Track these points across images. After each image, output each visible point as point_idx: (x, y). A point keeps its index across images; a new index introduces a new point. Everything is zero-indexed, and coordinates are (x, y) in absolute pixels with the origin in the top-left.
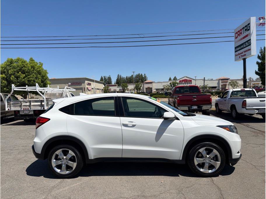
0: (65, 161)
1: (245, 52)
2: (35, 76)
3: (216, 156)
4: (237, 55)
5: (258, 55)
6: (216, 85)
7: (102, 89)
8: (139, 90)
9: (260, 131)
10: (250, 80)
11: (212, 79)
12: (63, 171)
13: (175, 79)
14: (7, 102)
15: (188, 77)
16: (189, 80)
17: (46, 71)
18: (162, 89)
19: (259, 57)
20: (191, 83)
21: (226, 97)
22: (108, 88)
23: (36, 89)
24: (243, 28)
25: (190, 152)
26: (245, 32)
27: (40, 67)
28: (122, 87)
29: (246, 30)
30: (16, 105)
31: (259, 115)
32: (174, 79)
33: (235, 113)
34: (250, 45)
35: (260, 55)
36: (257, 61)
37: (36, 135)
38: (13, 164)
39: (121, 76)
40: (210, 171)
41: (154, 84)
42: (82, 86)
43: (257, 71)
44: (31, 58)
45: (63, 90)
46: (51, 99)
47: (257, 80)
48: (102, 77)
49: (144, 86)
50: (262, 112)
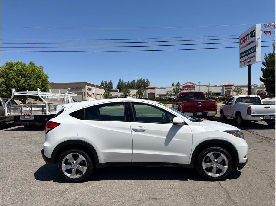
0: (75, 165)
1: (250, 58)
2: (36, 80)
3: (224, 160)
4: (242, 61)
5: (263, 61)
6: (220, 91)
7: (103, 95)
8: (142, 95)
9: (265, 137)
10: (255, 87)
11: (216, 85)
12: (73, 175)
13: (178, 84)
14: (7, 107)
16: (193, 86)
17: (46, 75)
18: (165, 95)
19: (263, 63)
20: (195, 89)
21: (231, 104)
22: (109, 93)
23: (37, 94)
24: (248, 35)
25: (199, 156)
26: (250, 39)
27: (41, 71)
28: (124, 92)
29: (251, 36)
30: (16, 110)
31: (264, 122)
32: (177, 85)
33: (240, 120)
34: (255, 51)
35: (265, 61)
36: (262, 68)
37: (46, 139)
38: (20, 169)
39: (122, 81)
40: (218, 175)
41: (156, 89)
42: (83, 91)
43: (262, 77)
44: (31, 62)
45: (65, 95)
46: (53, 104)
47: (261, 87)
48: (102, 81)
49: (146, 91)
50: (267, 119)
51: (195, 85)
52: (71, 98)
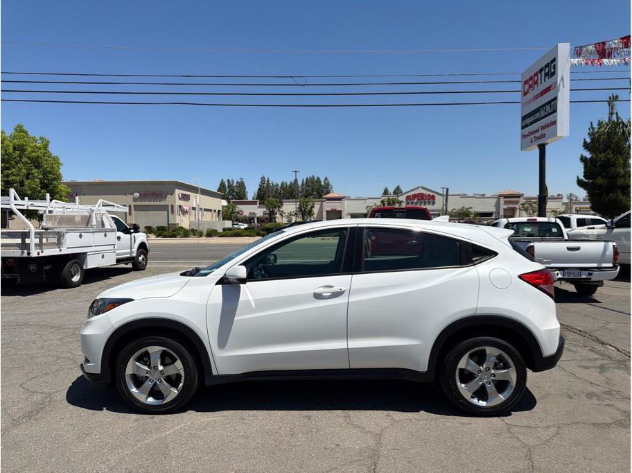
1: (543, 128)
2: (24, 171)
4: (526, 136)
5: (585, 140)
6: (492, 209)
7: (219, 211)
8: (309, 214)
10: (571, 200)
11: (484, 195)
13: (398, 191)
15: (427, 187)
16: (429, 195)
17: (56, 159)
18: (365, 216)
19: (586, 146)
20: (434, 203)
22: (234, 207)
23: (9, 204)
24: (541, 70)
26: (545, 81)
28: (268, 206)
29: (546, 75)
31: (567, 283)
32: (395, 193)
34: (556, 111)
35: (588, 140)
36: (582, 155)
39: (268, 181)
41: (346, 202)
42: (168, 201)
43: (582, 177)
44: (19, 126)
45: (93, 208)
46: (55, 230)
47: (585, 200)
48: (222, 180)
49: (322, 206)
50: (572, 277)
51: (435, 192)
52: (110, 216)
